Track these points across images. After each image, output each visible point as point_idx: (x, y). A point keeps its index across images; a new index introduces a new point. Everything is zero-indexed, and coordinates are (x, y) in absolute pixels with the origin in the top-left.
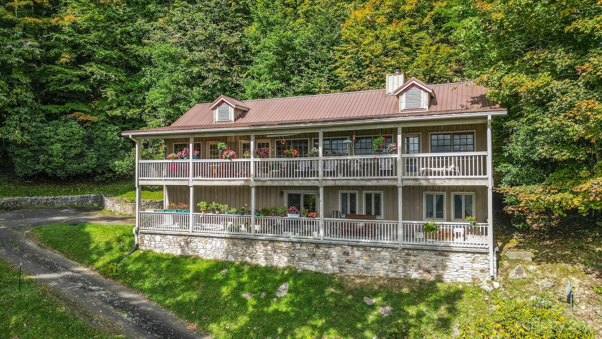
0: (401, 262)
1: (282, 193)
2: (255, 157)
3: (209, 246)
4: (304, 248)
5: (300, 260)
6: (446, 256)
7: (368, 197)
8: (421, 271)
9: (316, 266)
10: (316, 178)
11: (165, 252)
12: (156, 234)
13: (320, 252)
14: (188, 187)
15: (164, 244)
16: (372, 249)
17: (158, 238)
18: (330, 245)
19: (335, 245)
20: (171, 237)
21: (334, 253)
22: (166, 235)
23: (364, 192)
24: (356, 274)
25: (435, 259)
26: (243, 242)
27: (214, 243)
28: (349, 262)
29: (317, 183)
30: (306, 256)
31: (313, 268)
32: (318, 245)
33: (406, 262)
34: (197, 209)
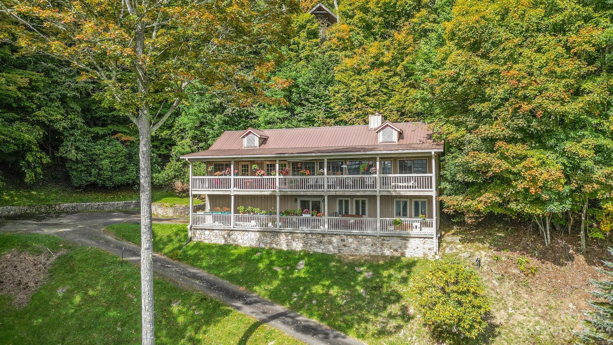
0: (379, 245)
1: (296, 200)
2: (279, 175)
3: (246, 238)
4: (314, 237)
5: (311, 245)
6: (407, 240)
7: (357, 202)
8: (391, 250)
9: (323, 249)
10: (322, 190)
11: (212, 242)
12: (206, 229)
13: (325, 239)
14: (229, 196)
15: (212, 237)
16: (360, 237)
17: (207, 232)
18: (332, 235)
19: (336, 235)
20: (217, 231)
21: (334, 240)
22: (214, 230)
23: (355, 199)
24: (349, 253)
25: (400, 242)
26: (271, 234)
27: (249, 235)
28: (345, 246)
29: (323, 194)
30: (316, 242)
31: (320, 251)
32: (323, 235)
33: (382, 245)
34: (237, 211)
